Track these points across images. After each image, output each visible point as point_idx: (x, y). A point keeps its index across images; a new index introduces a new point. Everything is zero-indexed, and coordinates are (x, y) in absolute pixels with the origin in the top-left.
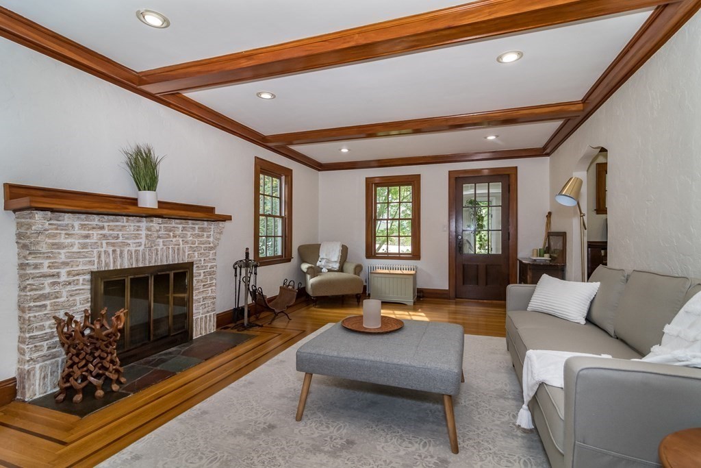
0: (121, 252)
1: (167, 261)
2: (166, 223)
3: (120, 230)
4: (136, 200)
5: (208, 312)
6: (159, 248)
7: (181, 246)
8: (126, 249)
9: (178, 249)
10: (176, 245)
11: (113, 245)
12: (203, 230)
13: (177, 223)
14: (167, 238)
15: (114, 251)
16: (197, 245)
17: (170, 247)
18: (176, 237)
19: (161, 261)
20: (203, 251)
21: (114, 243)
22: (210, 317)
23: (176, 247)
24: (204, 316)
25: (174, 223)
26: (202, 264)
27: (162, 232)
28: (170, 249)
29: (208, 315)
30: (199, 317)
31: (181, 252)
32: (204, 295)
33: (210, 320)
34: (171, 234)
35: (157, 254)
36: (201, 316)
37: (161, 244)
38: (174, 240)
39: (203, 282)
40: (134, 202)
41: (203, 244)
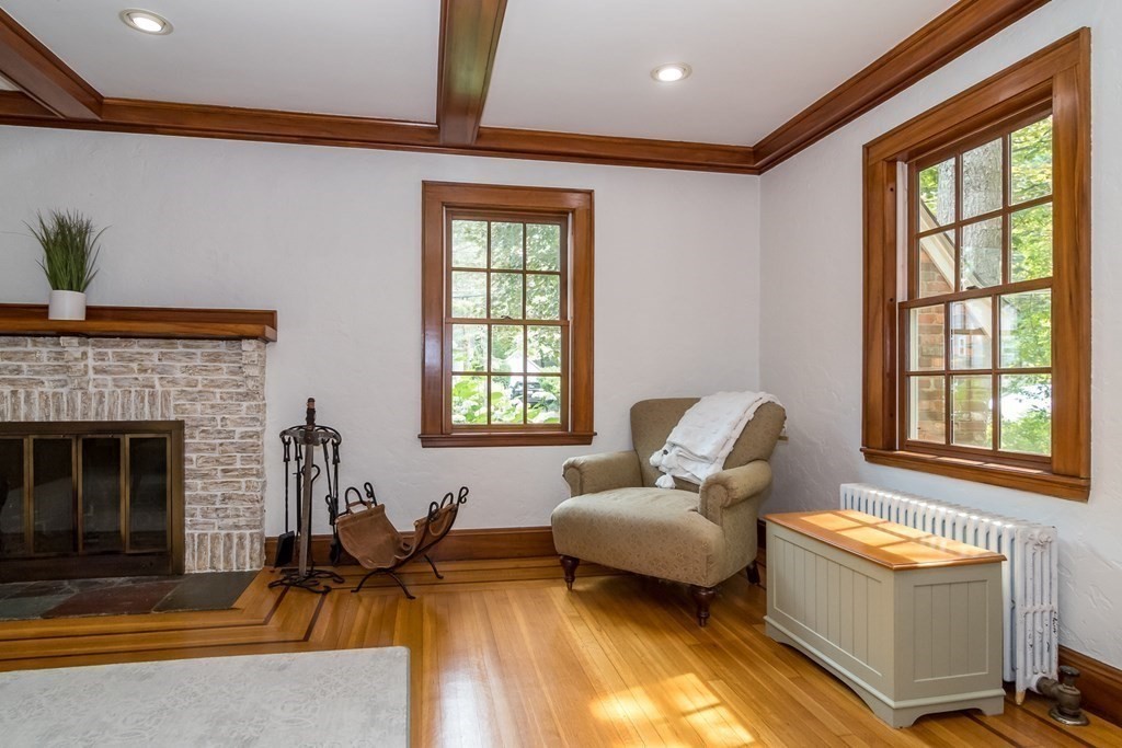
0: (28, 395)
1: (123, 414)
2: (118, 346)
3: (23, 360)
4: (46, 307)
5: (237, 527)
6: (106, 391)
7: (158, 388)
8: (36, 391)
9: (152, 395)
10: (147, 386)
11: (12, 382)
12: (216, 358)
13: (145, 346)
14: (123, 373)
15: (14, 393)
16: (200, 387)
17: (133, 390)
18: (146, 371)
19: (110, 413)
20: (219, 401)
21: (14, 380)
22: (241, 538)
23: (147, 390)
24: (223, 532)
25: (136, 347)
26: (219, 427)
27: (111, 362)
28: (133, 394)
29: (235, 532)
30: (210, 532)
31: (159, 400)
32: (228, 491)
33: (241, 546)
34: (135, 366)
35: (101, 402)
36: (216, 531)
37: (110, 383)
38: (141, 376)
39: (222, 464)
40: (42, 311)
41: (218, 386)
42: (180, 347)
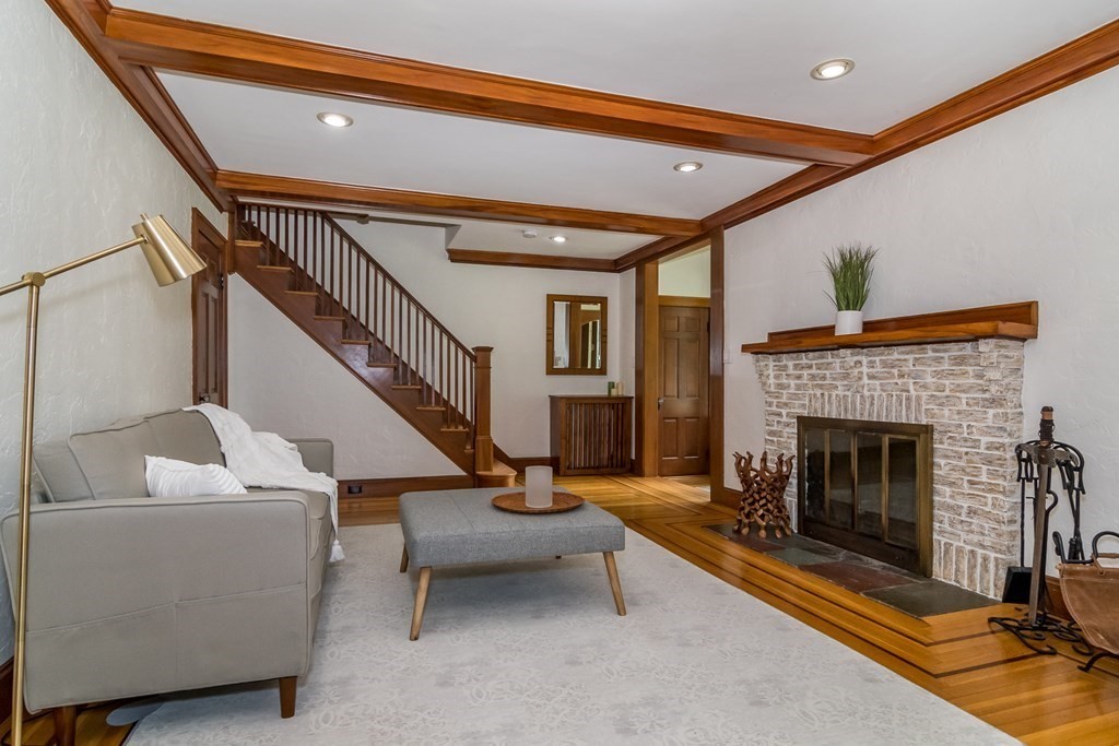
0: (830, 396)
1: (887, 416)
2: (882, 354)
3: (826, 369)
4: (834, 327)
5: (983, 547)
6: (876, 394)
7: (913, 392)
8: (834, 393)
9: (908, 399)
10: (903, 391)
11: (821, 386)
12: (961, 360)
13: (903, 353)
14: (887, 378)
15: (822, 394)
16: (947, 392)
17: (894, 393)
18: (903, 376)
19: (879, 415)
20: (965, 407)
21: (822, 385)
22: (985, 559)
23: (904, 394)
24: (968, 548)
25: (896, 354)
26: (965, 435)
27: (878, 369)
28: (894, 397)
29: (980, 551)
30: (956, 544)
31: (913, 404)
32: (976, 505)
33: (985, 568)
34: (895, 371)
35: (872, 404)
36: (962, 544)
37: (878, 388)
38: (899, 382)
39: (968, 474)
41: (964, 391)
42: (930, 352)
